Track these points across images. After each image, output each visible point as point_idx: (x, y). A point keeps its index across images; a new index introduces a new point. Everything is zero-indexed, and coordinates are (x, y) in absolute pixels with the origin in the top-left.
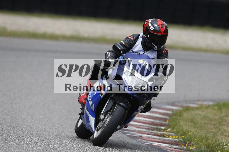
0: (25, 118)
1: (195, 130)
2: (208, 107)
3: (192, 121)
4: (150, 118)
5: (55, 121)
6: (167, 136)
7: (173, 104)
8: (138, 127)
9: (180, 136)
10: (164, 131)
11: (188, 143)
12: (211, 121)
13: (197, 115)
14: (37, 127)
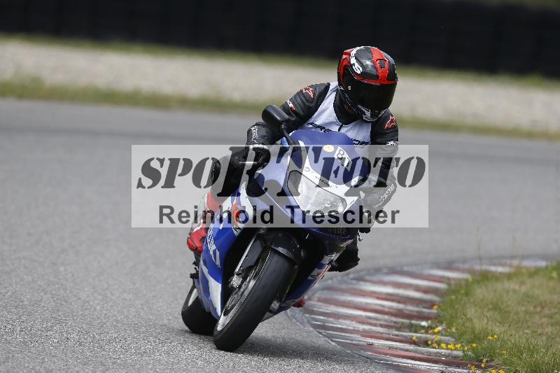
0: (88, 299)
1: (503, 329)
2: (535, 273)
3: (496, 307)
4: (393, 301)
5: (161, 307)
6: (435, 345)
7: (449, 266)
8: (363, 323)
9: (467, 345)
10: (427, 332)
11: (487, 362)
12: (543, 308)
13: (508, 292)
14: (117, 321)
